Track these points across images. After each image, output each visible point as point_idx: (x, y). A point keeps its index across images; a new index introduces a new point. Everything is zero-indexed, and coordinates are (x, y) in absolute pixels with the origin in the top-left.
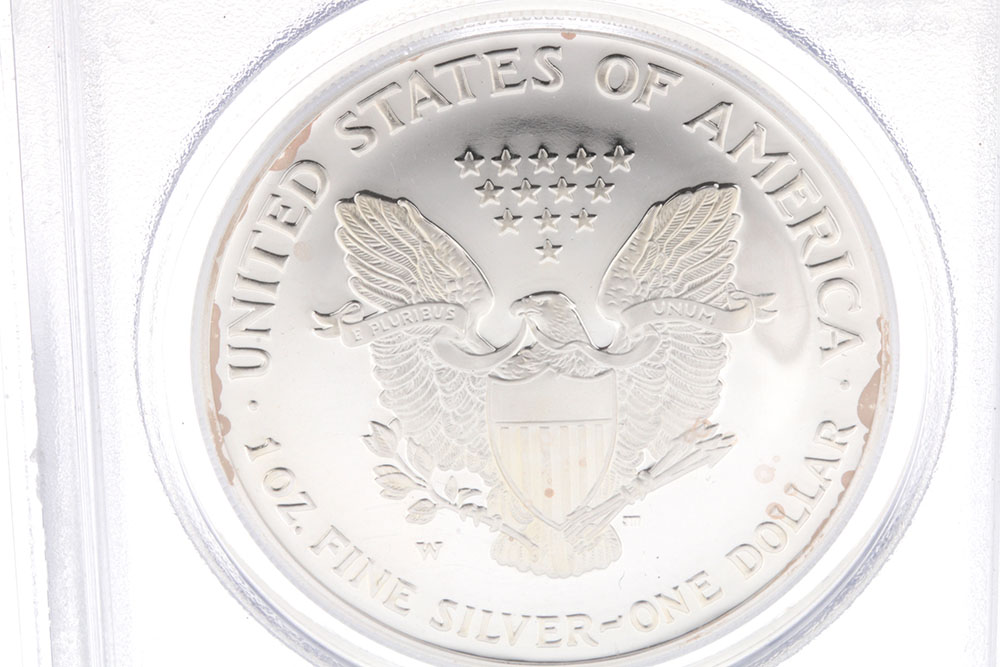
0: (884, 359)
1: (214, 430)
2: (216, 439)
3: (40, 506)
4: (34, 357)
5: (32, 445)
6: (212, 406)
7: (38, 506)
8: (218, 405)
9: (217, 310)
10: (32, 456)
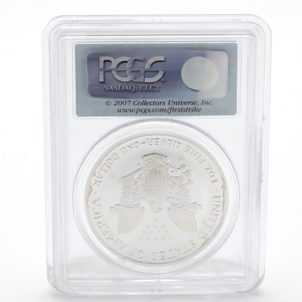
0: (87, 200)
1: (225, 186)
2: (224, 185)
3: (262, 170)
4: (261, 201)
5: (263, 183)
6: (225, 192)
7: (263, 170)
8: (224, 191)
9: (223, 210)
10: (263, 181)
